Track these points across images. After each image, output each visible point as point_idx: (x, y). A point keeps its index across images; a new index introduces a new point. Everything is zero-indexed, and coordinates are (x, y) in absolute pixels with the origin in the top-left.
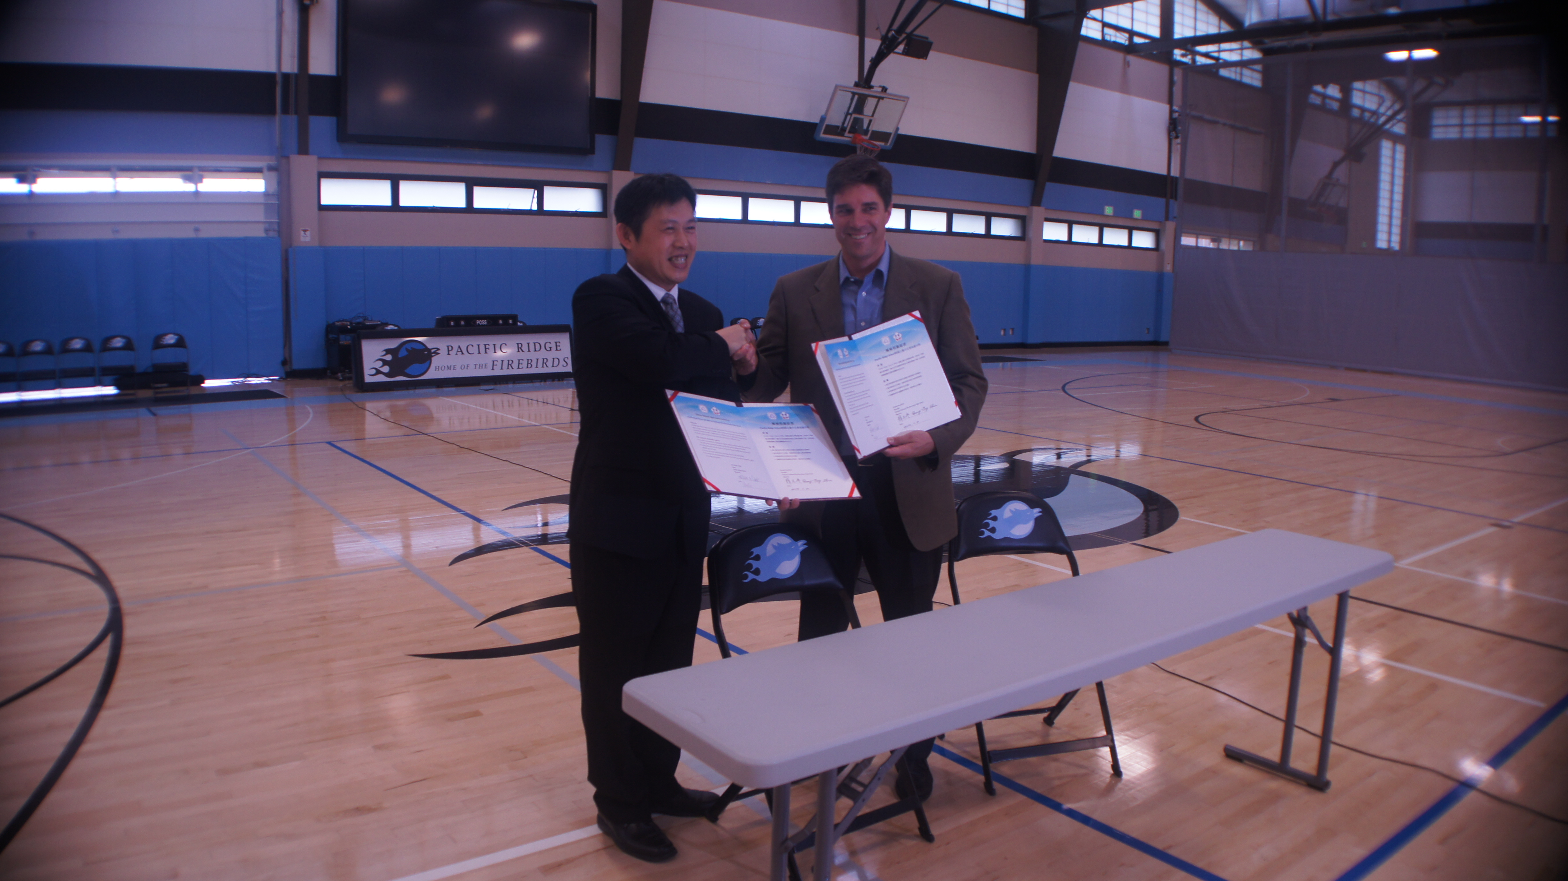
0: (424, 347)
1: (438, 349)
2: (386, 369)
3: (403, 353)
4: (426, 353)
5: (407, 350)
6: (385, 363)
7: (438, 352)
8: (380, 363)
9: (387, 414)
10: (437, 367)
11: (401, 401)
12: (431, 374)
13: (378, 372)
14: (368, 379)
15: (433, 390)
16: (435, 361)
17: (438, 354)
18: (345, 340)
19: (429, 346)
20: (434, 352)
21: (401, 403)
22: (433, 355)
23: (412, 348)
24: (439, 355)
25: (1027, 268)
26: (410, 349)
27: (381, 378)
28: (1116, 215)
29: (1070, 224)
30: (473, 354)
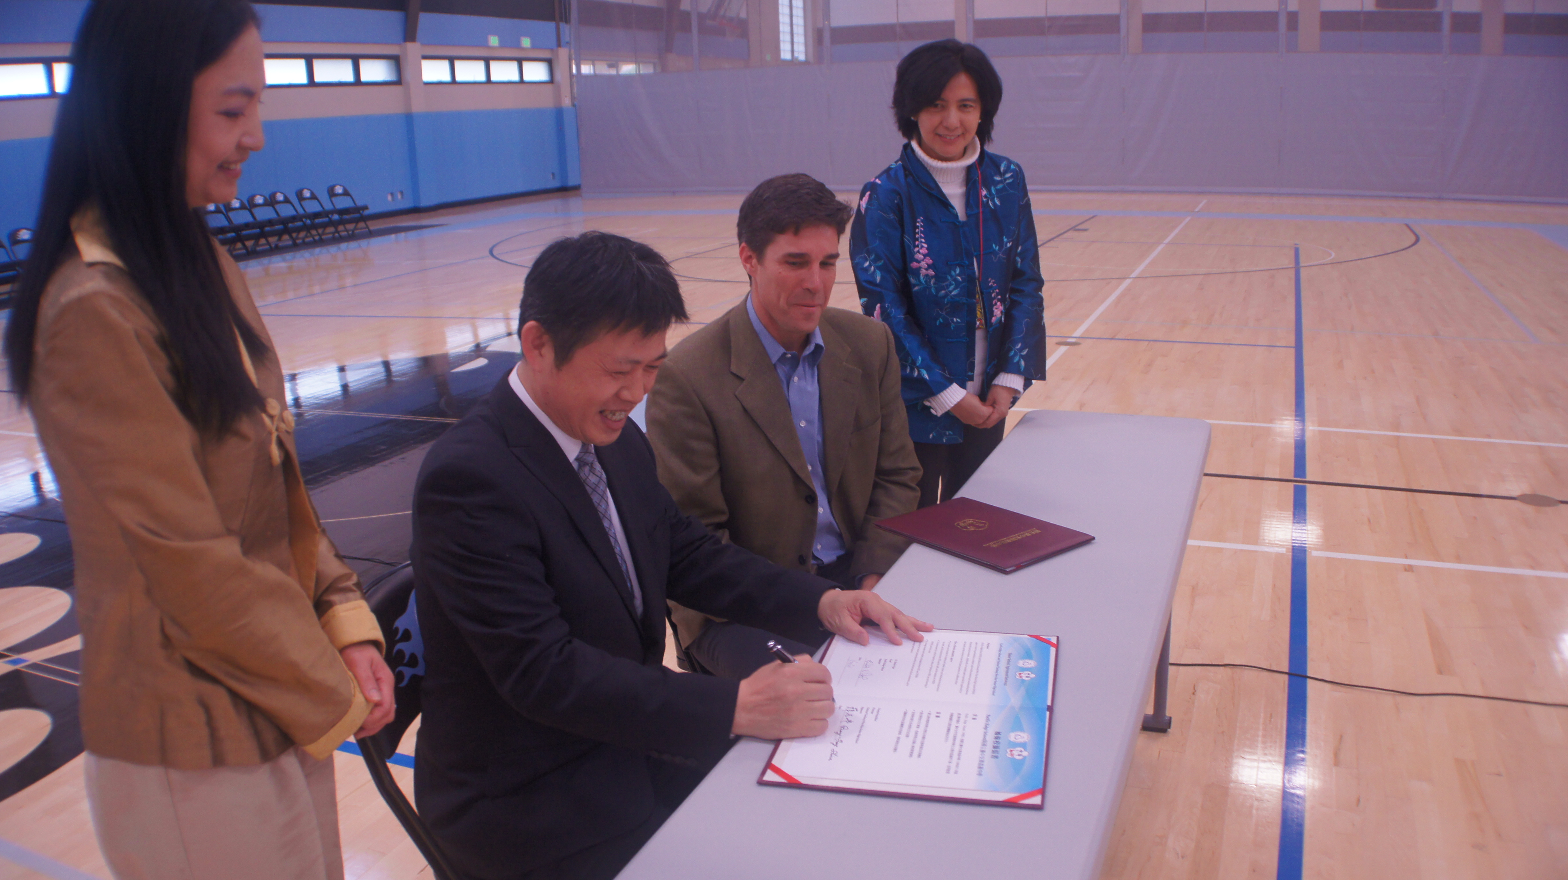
25: (409, 118)
28: (503, 45)
29: (452, 60)
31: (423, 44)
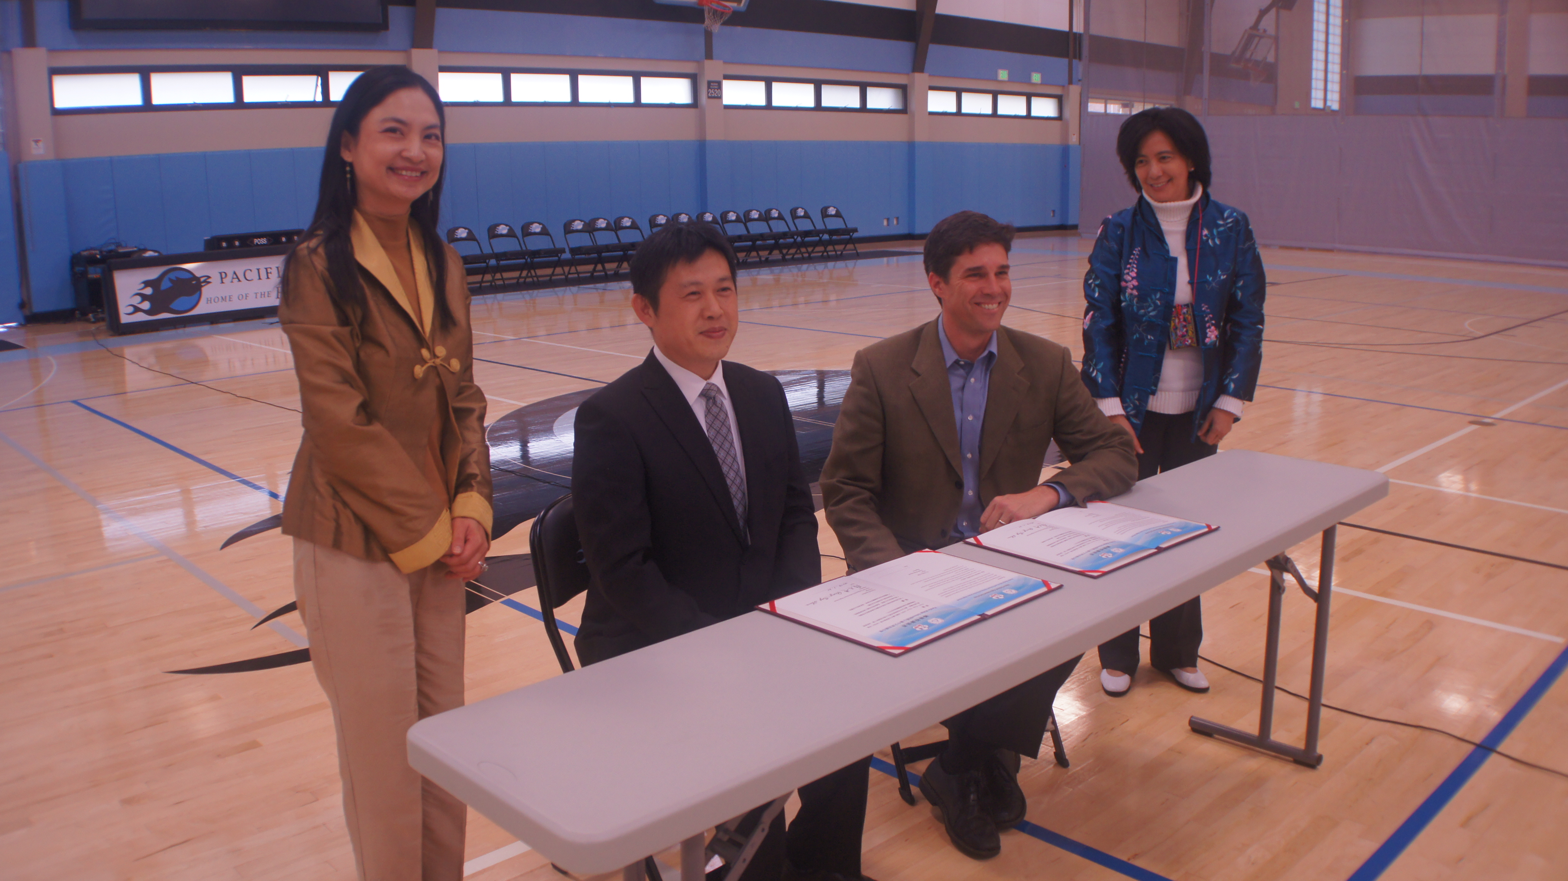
0: (191, 276)
1: (209, 277)
2: (146, 305)
3: (165, 285)
4: (194, 282)
5: (171, 280)
6: (144, 297)
7: (209, 280)
8: (139, 299)
9: (152, 360)
10: (209, 299)
11: (167, 342)
12: (202, 309)
13: (137, 309)
14: (125, 319)
15: (206, 328)
16: (206, 291)
17: (209, 282)
18: (94, 273)
19: (198, 275)
20: (205, 281)
21: (168, 345)
22: (203, 284)
23: (176, 277)
24: (209, 285)
25: (911, 146)
26: (174, 278)
27: (141, 317)
28: (1011, 80)
29: (959, 93)
30: (252, 280)
31: (931, 76)
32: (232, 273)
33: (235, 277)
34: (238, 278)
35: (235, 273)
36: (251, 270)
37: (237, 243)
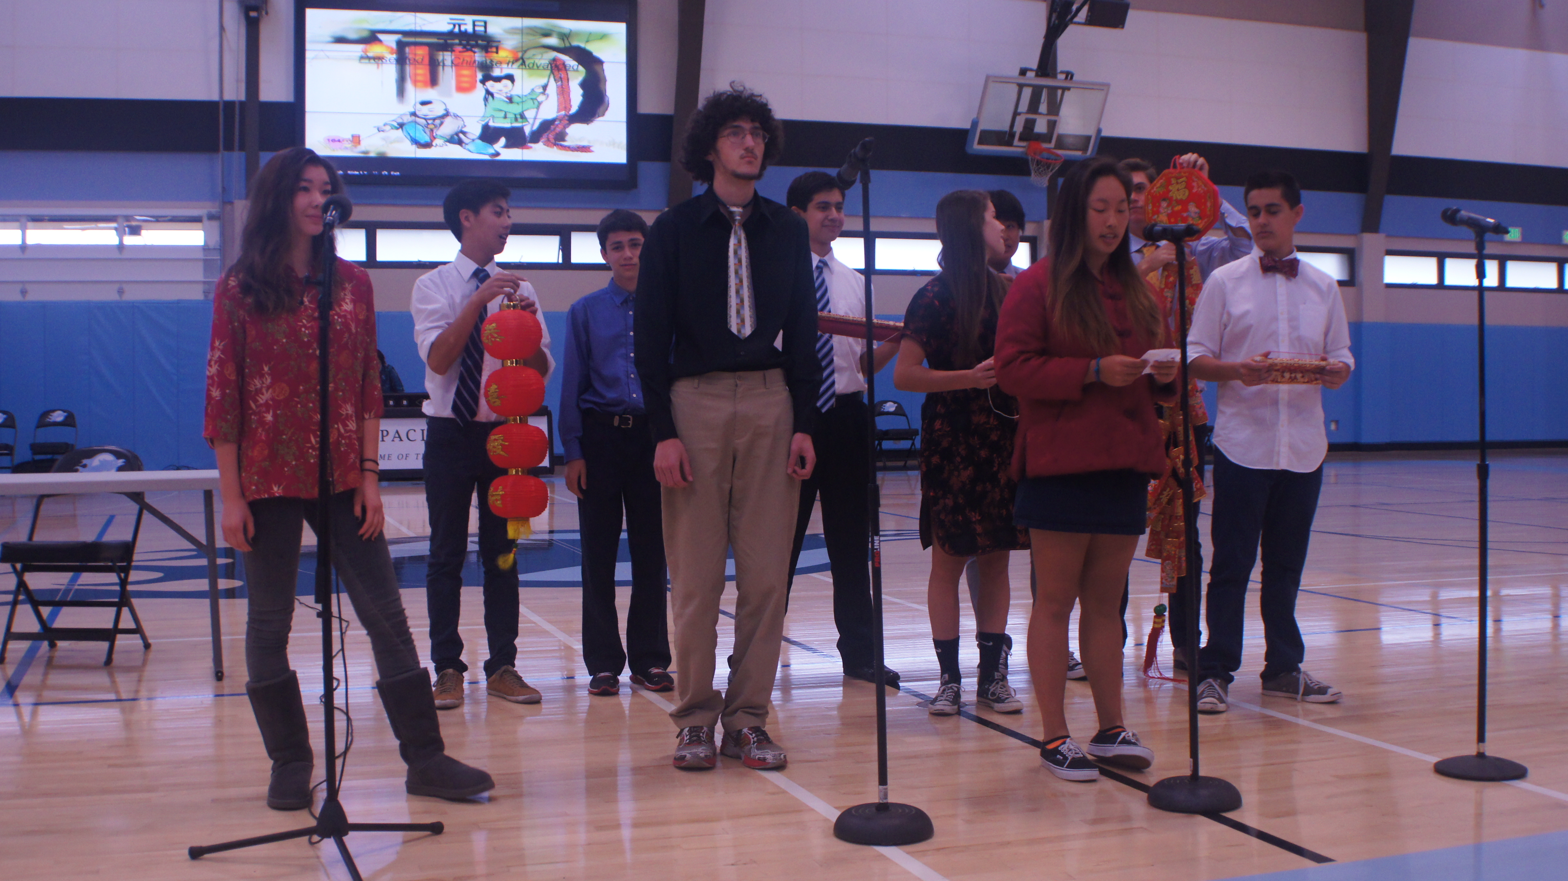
28: (1526, 240)
29: (1441, 258)
30: (415, 440)
31: (1389, 236)
32: (395, 431)
33: (397, 436)
34: (399, 437)
35: (397, 432)
36: (415, 431)
37: (405, 402)
